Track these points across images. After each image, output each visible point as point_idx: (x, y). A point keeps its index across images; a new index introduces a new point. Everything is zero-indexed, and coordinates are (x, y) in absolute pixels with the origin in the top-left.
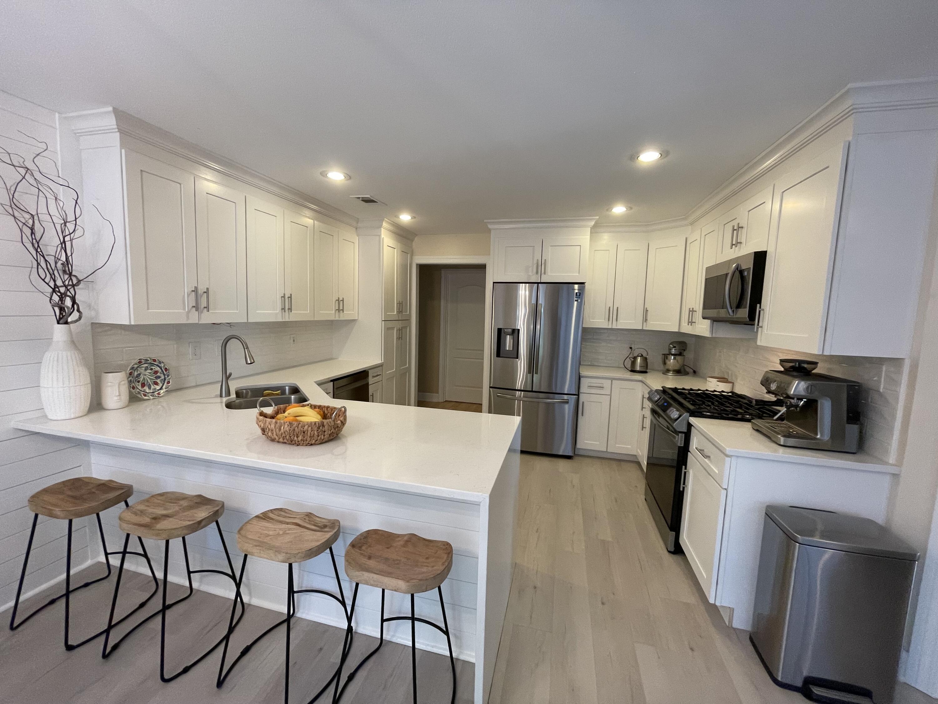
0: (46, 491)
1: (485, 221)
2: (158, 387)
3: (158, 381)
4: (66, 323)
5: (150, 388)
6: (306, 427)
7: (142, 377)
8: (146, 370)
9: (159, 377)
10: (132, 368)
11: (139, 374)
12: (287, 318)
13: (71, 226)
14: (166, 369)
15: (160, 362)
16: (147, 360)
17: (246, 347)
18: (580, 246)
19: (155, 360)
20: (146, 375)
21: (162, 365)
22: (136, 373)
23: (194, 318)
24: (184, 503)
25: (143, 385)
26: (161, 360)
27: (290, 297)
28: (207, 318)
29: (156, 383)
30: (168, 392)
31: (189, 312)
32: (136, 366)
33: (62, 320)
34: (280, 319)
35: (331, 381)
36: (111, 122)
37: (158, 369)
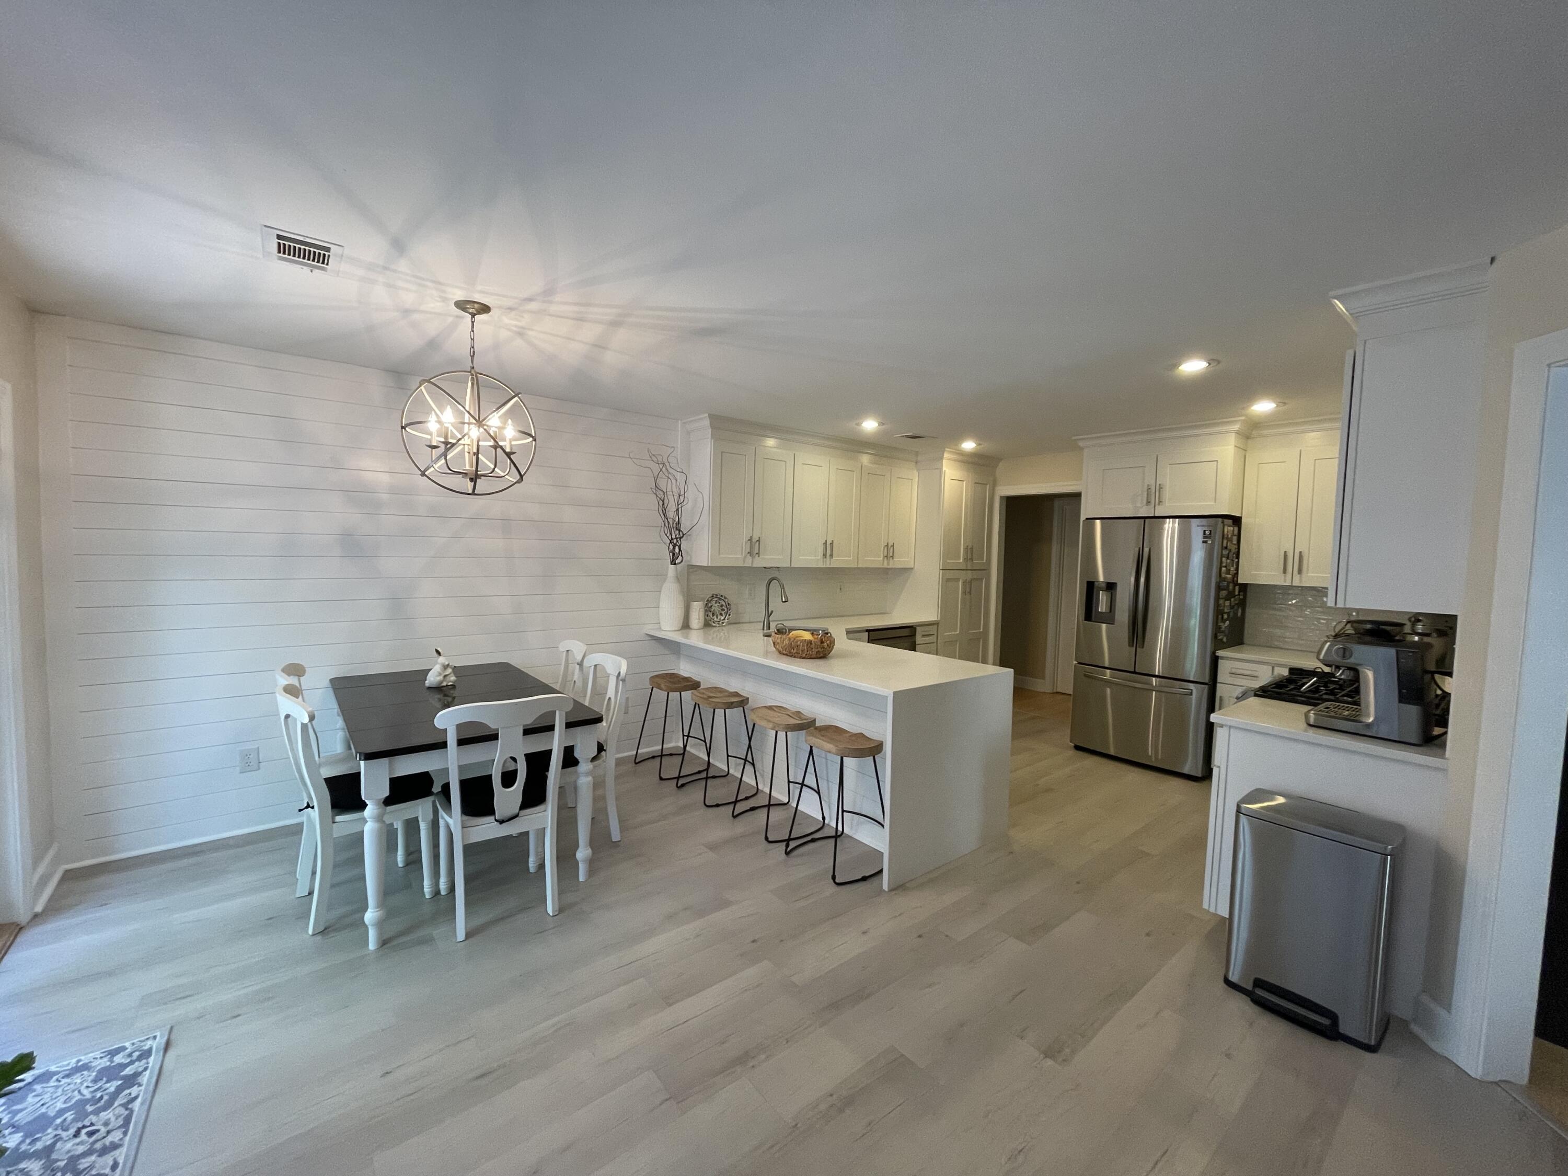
0: (657, 676)
1: (1074, 438)
2: (722, 618)
3: (723, 612)
4: (675, 564)
5: (717, 618)
6: (799, 643)
7: (713, 608)
8: (716, 603)
9: (724, 610)
10: (708, 600)
11: (712, 606)
12: (828, 564)
13: (682, 498)
14: (729, 604)
15: (725, 598)
16: (717, 595)
17: (783, 588)
18: (1217, 461)
19: (722, 596)
20: (716, 607)
21: (726, 600)
22: (710, 605)
23: (748, 563)
24: (727, 694)
25: (713, 615)
26: (726, 596)
27: (832, 544)
28: (759, 562)
29: (721, 614)
30: (729, 624)
31: (746, 557)
32: (710, 599)
33: (673, 562)
34: (821, 565)
35: (867, 631)
36: (707, 422)
37: (724, 603)
